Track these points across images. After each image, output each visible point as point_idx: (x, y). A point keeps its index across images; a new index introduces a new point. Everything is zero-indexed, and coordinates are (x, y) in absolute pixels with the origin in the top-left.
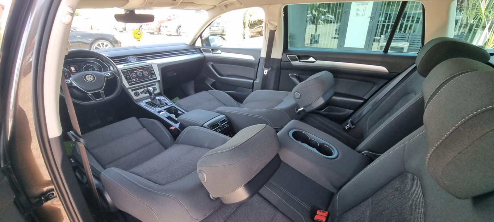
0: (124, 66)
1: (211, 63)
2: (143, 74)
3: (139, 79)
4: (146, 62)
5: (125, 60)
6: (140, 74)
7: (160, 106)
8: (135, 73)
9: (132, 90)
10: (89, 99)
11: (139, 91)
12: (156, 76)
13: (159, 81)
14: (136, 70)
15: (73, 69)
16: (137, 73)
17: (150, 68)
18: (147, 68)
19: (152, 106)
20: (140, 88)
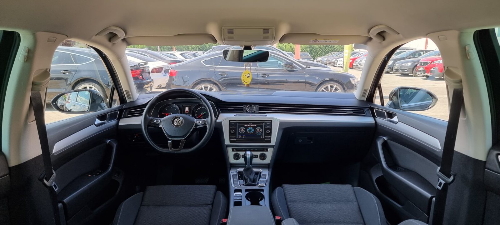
1: (384, 138)
2: (255, 132)
3: (247, 137)
4: (266, 116)
5: (241, 109)
6: (250, 130)
7: (248, 183)
9: (233, 150)
10: (166, 146)
11: (242, 153)
12: (270, 138)
13: (273, 146)
14: (248, 123)
15: (187, 109)
16: (247, 128)
17: (268, 125)
18: (264, 124)
19: (239, 179)
20: (244, 149)
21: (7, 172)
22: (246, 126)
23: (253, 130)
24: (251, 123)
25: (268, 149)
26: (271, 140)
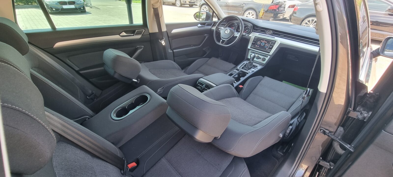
0: (259, 34)
3: (260, 47)
4: (274, 38)
5: (264, 31)
6: (263, 44)
9: (251, 52)
10: (219, 42)
12: (270, 51)
13: (270, 56)
14: (263, 40)
16: (262, 42)
17: (273, 43)
18: (271, 42)
20: (256, 53)
21: (149, 34)
24: (265, 40)
25: (268, 56)
26: (270, 52)
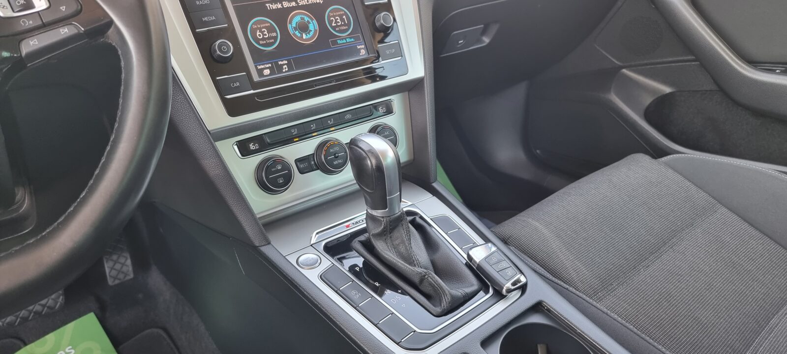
2: (325, 34)
3: (299, 63)
8: (271, 14)
11: (292, 152)
12: (400, 50)
13: (412, 87)
19: (381, 294)
20: (295, 132)
22: (274, 7)
23: (315, 21)
25: (389, 103)
